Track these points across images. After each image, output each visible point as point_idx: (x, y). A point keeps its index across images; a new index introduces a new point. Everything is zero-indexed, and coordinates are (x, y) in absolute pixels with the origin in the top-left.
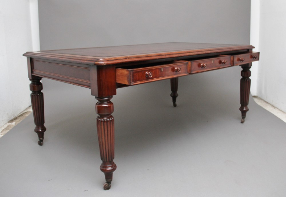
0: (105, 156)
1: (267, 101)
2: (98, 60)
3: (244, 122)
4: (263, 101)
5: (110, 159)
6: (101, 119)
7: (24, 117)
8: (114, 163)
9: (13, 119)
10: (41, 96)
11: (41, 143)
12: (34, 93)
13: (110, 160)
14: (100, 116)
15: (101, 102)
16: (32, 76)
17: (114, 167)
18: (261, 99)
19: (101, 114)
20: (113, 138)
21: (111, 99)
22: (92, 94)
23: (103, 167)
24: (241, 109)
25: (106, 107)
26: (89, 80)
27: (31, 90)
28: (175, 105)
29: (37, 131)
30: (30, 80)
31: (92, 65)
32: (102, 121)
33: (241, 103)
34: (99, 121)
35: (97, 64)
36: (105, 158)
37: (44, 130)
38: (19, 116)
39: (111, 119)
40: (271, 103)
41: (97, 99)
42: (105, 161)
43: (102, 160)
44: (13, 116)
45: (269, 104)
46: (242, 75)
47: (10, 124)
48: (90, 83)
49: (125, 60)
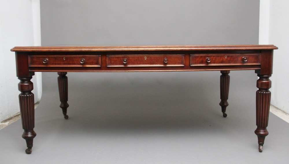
1: (277, 107)
8: (34, 131)
9: (8, 119)
23: (25, 134)
38: (15, 116)
40: (281, 109)
43: (24, 128)
45: (279, 109)
47: (3, 124)
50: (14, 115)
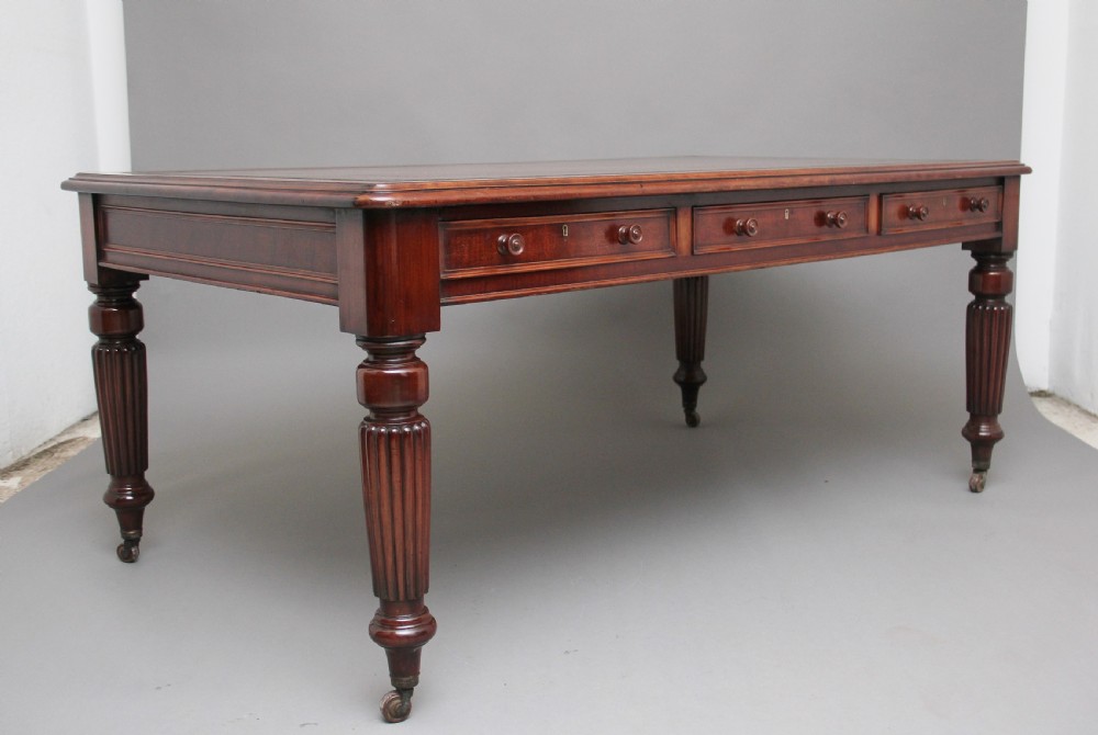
0: (390, 578)
1: (1093, 411)
2: (369, 189)
3: (982, 486)
4: (1075, 412)
5: (412, 591)
6: (376, 427)
7: (58, 458)
8: (426, 610)
9: (12, 466)
10: (136, 357)
11: (128, 552)
12: (106, 341)
13: (412, 597)
14: (372, 416)
15: (378, 356)
16: (101, 270)
17: (427, 629)
18: (1067, 403)
19: (377, 405)
20: (423, 505)
21: (418, 347)
22: (343, 328)
23: (384, 624)
24: (970, 432)
25: (398, 375)
26: (333, 271)
27: (94, 329)
28: (692, 421)
29: (114, 501)
30: (92, 287)
31: (345, 209)
32: (380, 434)
33: (969, 408)
34: (370, 433)
35: (366, 203)
36: (391, 591)
37: (143, 498)
38: (39, 456)
39: (416, 427)
41: (364, 347)
42: (392, 599)
43: (376, 595)
44: (11, 453)
46: (971, 289)
48: (336, 284)
49: (479, 195)
50: (32, 451)
